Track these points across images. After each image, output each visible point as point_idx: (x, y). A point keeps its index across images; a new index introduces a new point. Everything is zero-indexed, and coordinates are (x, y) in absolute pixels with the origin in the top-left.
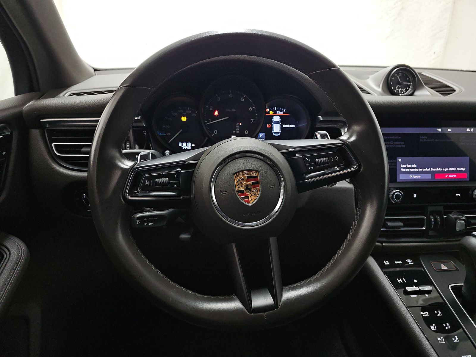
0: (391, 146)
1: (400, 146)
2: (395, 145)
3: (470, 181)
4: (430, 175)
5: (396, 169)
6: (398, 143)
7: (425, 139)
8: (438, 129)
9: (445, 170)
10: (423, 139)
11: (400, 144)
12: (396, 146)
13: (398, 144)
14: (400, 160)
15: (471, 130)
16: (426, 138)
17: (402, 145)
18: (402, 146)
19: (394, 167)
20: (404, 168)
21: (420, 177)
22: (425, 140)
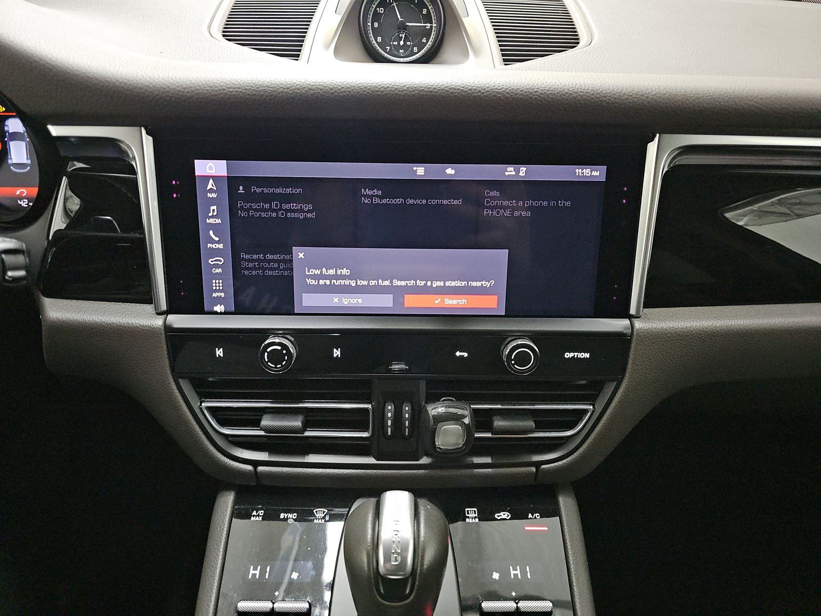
0: (274, 215)
1: (301, 216)
2: (287, 211)
3: (507, 315)
4: (390, 297)
5: (291, 279)
6: (293, 206)
7: (377, 196)
8: (415, 169)
9: (434, 286)
10: (371, 197)
11: (302, 211)
12: (289, 215)
13: (294, 211)
14: (301, 255)
15: (518, 171)
16: (380, 193)
17: (308, 211)
18: (309, 215)
19: (286, 273)
20: (314, 277)
21: (360, 301)
22: (376, 201)
